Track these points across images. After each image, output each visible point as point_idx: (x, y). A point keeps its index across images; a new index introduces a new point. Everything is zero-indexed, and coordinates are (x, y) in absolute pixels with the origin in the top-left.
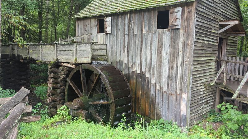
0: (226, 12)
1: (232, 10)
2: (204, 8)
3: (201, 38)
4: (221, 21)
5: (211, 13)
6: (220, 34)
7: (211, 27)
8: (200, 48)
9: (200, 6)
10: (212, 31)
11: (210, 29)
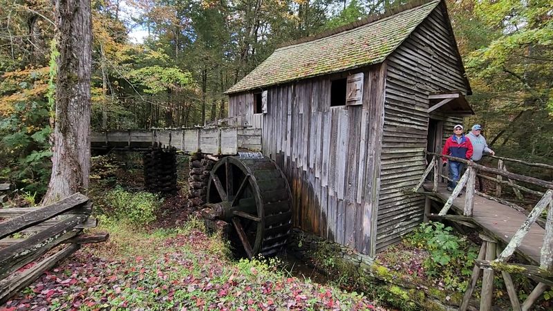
0: (441, 81)
1: (452, 77)
2: (401, 74)
3: (396, 119)
4: (432, 94)
5: (414, 81)
6: (430, 113)
7: (414, 102)
8: (394, 135)
9: (393, 70)
10: (416, 109)
11: (413, 105)
